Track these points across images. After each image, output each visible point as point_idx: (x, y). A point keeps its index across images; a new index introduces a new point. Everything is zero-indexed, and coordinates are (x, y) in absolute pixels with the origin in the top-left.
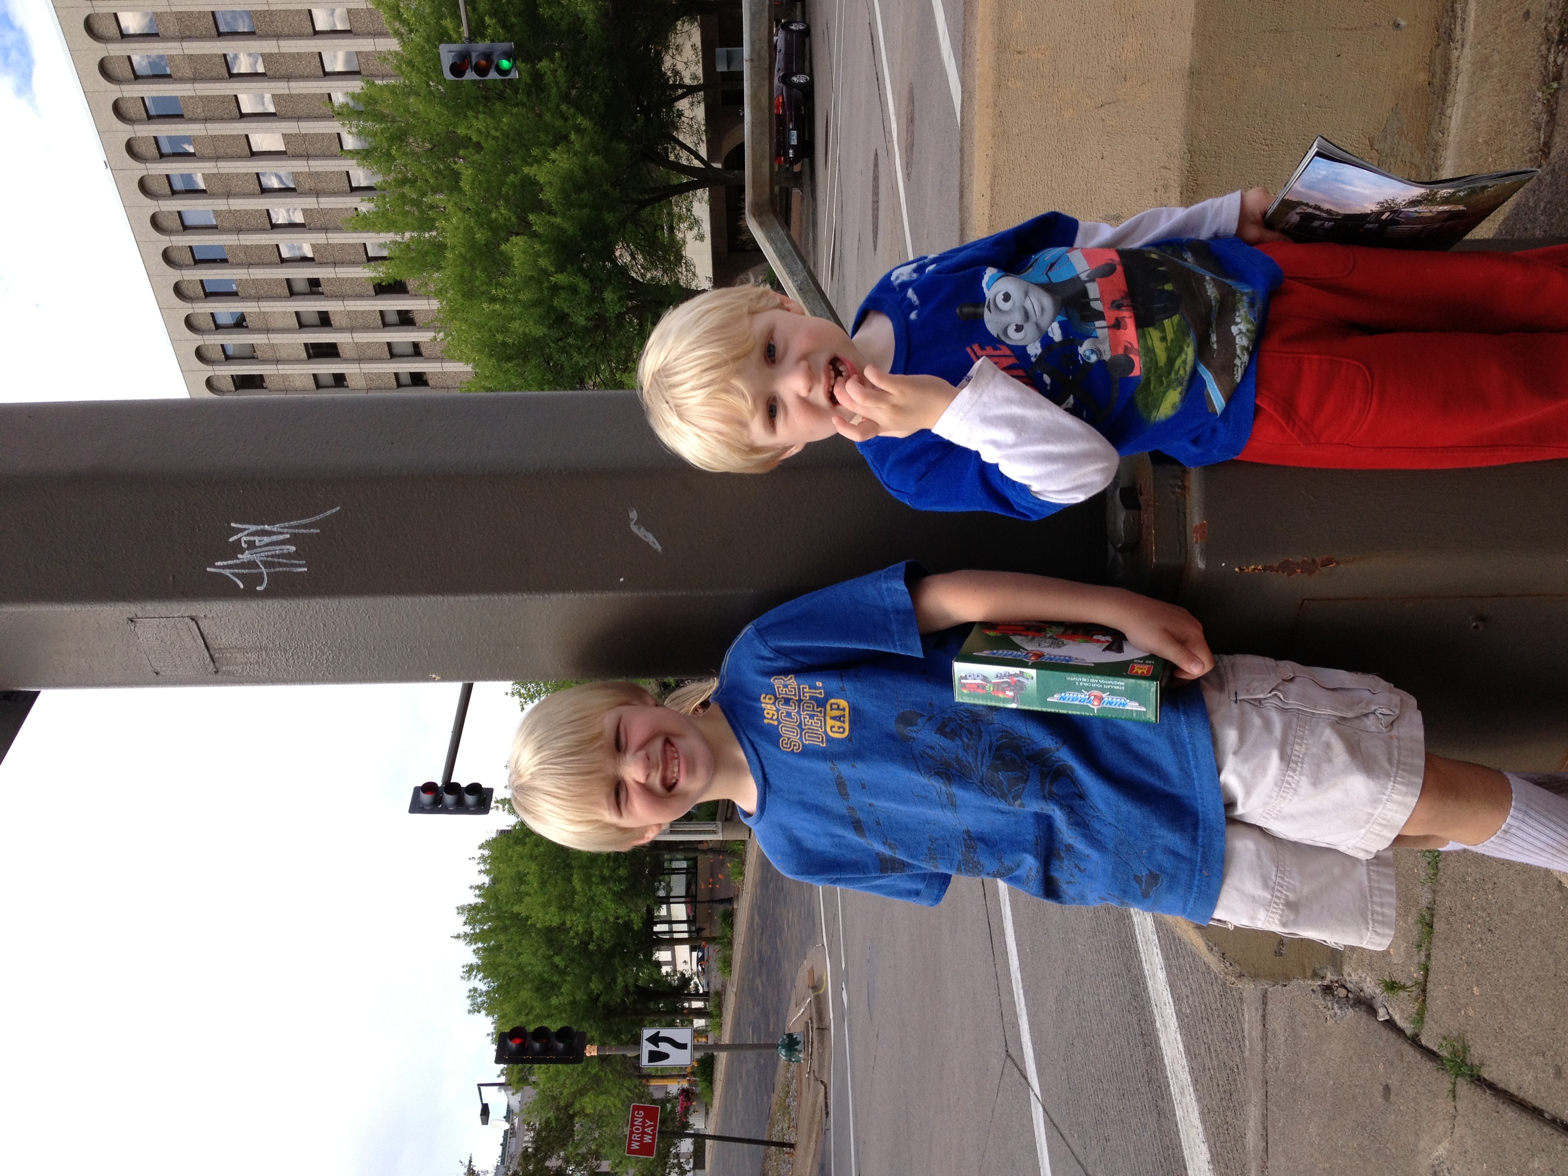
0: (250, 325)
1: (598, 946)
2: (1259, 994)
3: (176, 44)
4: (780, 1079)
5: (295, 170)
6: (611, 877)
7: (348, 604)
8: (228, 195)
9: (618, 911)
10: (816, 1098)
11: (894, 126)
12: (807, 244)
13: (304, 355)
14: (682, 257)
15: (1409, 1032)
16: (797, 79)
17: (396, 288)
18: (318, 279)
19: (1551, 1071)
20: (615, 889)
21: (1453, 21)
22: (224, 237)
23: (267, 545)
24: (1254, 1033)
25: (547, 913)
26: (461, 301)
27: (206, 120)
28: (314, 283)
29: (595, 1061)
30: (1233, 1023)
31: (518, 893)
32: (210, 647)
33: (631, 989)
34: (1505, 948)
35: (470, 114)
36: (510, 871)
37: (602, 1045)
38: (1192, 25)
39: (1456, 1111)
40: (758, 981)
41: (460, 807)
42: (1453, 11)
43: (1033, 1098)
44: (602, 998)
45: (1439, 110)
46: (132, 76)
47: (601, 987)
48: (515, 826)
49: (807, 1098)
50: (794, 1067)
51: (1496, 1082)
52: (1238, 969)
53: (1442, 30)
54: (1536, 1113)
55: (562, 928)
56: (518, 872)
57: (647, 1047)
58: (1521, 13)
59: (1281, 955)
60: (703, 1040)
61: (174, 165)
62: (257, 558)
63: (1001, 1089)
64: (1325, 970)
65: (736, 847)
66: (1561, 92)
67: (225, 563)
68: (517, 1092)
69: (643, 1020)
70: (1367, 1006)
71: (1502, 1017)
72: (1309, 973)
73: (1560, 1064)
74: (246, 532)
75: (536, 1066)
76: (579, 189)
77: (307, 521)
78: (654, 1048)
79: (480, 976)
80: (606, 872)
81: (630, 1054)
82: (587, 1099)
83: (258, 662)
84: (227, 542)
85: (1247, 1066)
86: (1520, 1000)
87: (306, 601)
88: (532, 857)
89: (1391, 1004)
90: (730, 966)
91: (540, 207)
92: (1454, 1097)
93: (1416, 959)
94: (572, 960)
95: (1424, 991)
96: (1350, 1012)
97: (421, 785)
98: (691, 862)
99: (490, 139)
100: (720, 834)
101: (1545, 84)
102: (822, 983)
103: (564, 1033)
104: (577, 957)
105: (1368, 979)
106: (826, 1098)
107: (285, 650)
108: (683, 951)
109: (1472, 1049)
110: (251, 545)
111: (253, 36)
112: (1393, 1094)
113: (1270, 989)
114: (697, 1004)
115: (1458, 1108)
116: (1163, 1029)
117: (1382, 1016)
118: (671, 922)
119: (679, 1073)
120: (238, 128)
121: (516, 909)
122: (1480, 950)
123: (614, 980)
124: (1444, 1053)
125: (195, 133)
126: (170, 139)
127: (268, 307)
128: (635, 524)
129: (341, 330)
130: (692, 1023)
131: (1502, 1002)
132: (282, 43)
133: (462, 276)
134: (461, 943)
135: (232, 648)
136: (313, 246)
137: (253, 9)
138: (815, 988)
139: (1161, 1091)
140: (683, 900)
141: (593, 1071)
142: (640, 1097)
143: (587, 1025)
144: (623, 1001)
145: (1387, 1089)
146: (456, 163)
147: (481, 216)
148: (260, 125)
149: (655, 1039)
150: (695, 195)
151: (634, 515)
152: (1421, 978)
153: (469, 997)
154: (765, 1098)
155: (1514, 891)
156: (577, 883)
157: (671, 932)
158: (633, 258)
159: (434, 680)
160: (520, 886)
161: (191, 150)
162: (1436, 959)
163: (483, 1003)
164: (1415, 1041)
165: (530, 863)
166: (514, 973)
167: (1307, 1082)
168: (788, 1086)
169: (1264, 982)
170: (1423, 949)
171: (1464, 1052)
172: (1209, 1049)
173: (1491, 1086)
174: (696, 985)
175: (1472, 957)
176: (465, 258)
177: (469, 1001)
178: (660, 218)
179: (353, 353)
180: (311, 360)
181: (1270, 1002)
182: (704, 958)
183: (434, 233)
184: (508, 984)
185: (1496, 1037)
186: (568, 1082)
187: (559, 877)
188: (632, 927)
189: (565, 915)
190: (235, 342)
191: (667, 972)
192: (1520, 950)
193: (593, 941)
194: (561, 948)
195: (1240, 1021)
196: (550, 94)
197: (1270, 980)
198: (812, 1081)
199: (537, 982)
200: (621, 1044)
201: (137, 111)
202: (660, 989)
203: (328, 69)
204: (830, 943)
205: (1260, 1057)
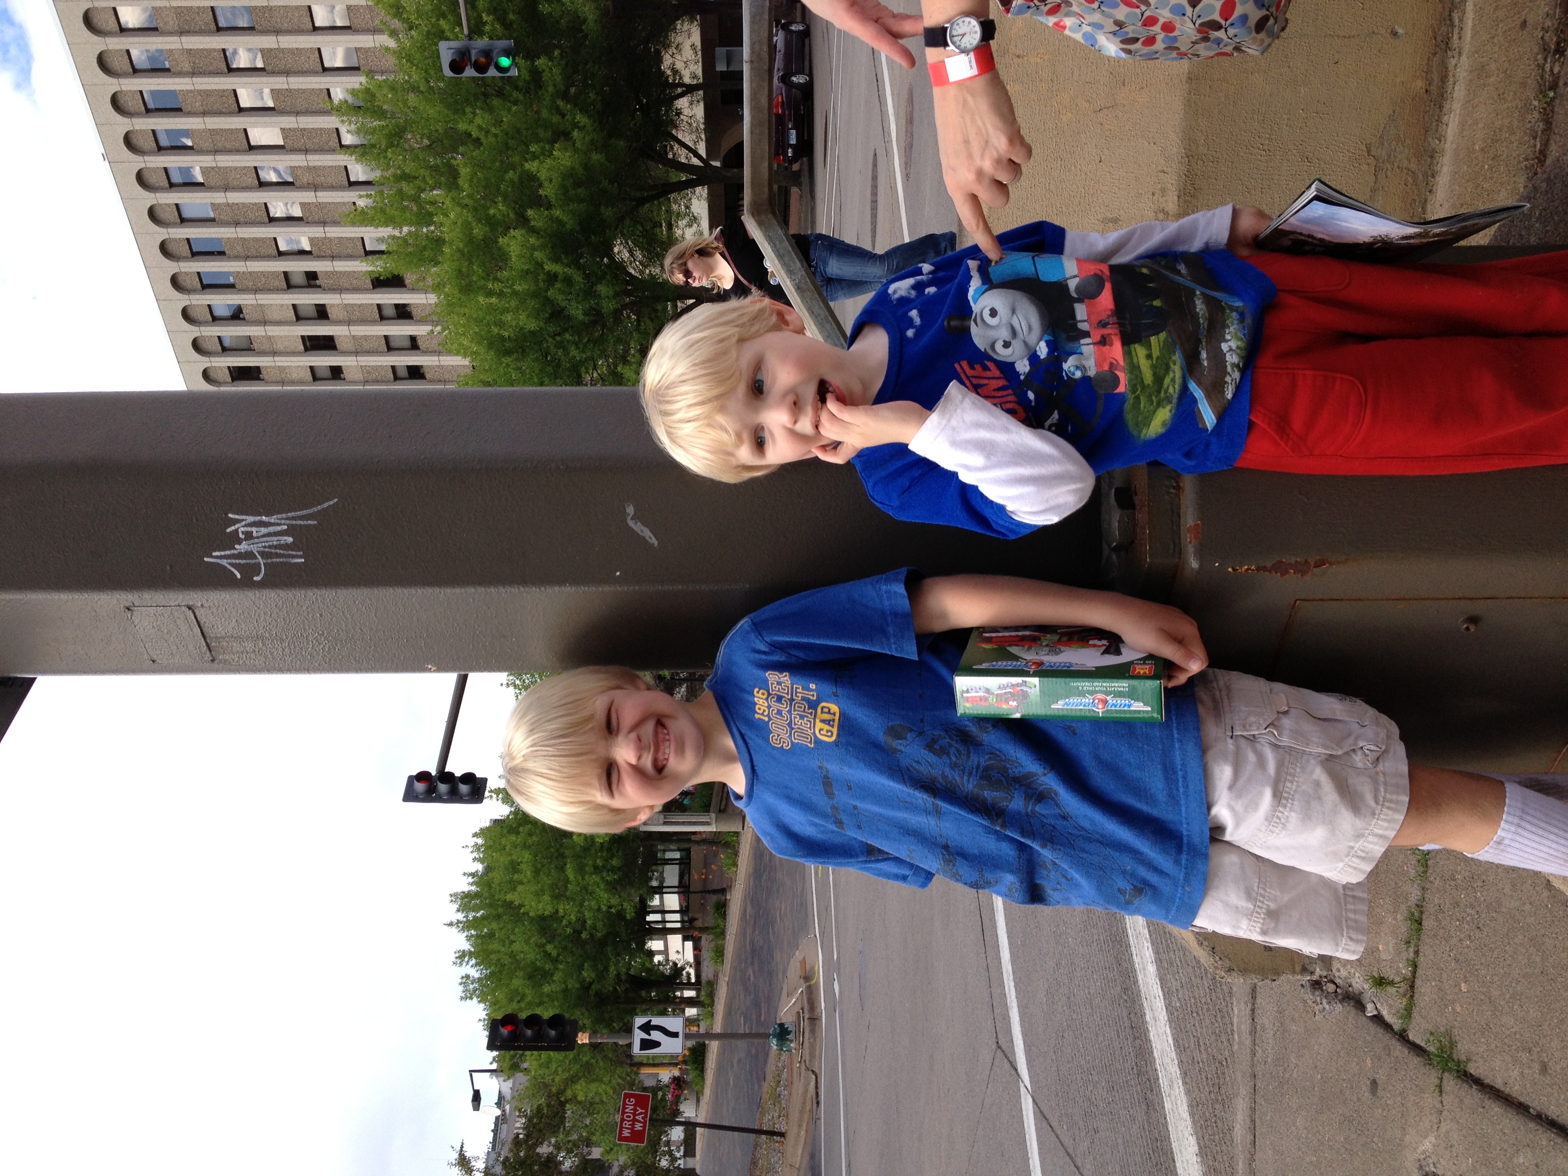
0: (247, 317)
1: (591, 935)
2: (1248, 989)
3: (175, 39)
4: (771, 1069)
5: (293, 164)
6: (604, 867)
7: (346, 596)
8: (226, 188)
9: (611, 900)
10: (806, 1087)
11: (893, 126)
13: (301, 347)
15: (1396, 1027)
16: (797, 79)
17: (394, 282)
18: (315, 272)
19: (1537, 1067)
20: (608, 878)
21: (1450, 30)
22: (222, 230)
23: (264, 536)
24: (1243, 1027)
25: (539, 902)
26: (459, 296)
27: (204, 114)
28: (312, 276)
29: (586, 1049)
30: (1223, 1017)
31: (511, 881)
32: (207, 635)
33: (624, 977)
34: (1493, 946)
35: (469, 109)
36: (504, 860)
37: (594, 1033)
39: (1443, 1106)
41: (454, 797)
42: (1450, 20)
43: (1023, 1090)
44: (593, 987)
45: (1436, 118)
46: (131, 70)
47: (593, 975)
48: (508, 816)
49: (798, 1088)
50: (784, 1056)
51: (1482, 1077)
52: (1227, 964)
53: (1439, 39)
54: (1521, 1108)
55: (555, 916)
56: (512, 862)
57: (639, 1035)
58: (1518, 22)
60: (694, 1029)
61: (172, 158)
62: (255, 549)
63: (991, 1080)
64: (1314, 965)
65: (729, 839)
66: (1557, 101)
67: (223, 553)
68: (509, 1078)
69: (635, 1009)
70: (1356, 1001)
71: (1489, 1013)
72: (1298, 968)
73: (1546, 1060)
74: (243, 523)
75: (528, 1053)
76: (578, 185)
77: (304, 512)
78: (646, 1036)
79: (473, 961)
80: (599, 862)
81: (621, 1042)
82: (578, 1086)
83: (254, 651)
84: (226, 533)
85: (1236, 1060)
86: (1508, 996)
87: (303, 592)
88: (526, 846)
89: (1379, 1000)
90: (723, 955)
91: (539, 202)
92: (1441, 1092)
93: (1404, 955)
94: (565, 948)
95: (1412, 987)
96: (1339, 1007)
97: (415, 773)
98: (684, 853)
99: (489, 136)
100: (714, 826)
101: (1541, 92)
102: (814, 972)
103: (556, 1021)
104: (570, 945)
105: (1357, 975)
106: (817, 1087)
107: (281, 639)
108: (675, 941)
109: (1459, 1045)
110: (249, 536)
111: (253, 32)
112: (1380, 1088)
113: (1259, 984)
114: (689, 994)
115: (1445, 1103)
116: (1153, 1022)
117: (1370, 1011)
118: (663, 912)
119: (671, 1062)
120: (236, 122)
121: (509, 897)
122: (1468, 947)
123: (606, 969)
124: (1431, 1049)
125: (194, 127)
126: (168, 132)
127: (265, 299)
128: (632, 519)
129: (338, 323)
130: (683, 1011)
131: (1490, 998)
132: (281, 38)
133: (460, 271)
134: (454, 930)
135: (228, 637)
136: (311, 240)
137: (253, 5)
138: (807, 978)
139: (1150, 1084)
140: (676, 890)
141: (585, 1059)
142: (632, 1085)
143: (578, 1013)
144: (615, 989)
145: (1374, 1083)
146: (454, 159)
147: (479, 211)
148: (259, 119)
149: (647, 1028)
150: (693, 193)
151: (630, 510)
152: (1410, 974)
153: (461, 984)
154: (756, 1087)
155: (1503, 889)
156: (570, 872)
157: (664, 921)
158: (632, 254)
159: (430, 670)
160: (513, 874)
161: (189, 143)
162: (1424, 955)
163: (475, 990)
164: (1402, 1036)
165: (523, 852)
166: (506, 960)
167: (1294, 1075)
168: (779, 1075)
169: (1253, 976)
170: (1412, 946)
171: (1451, 1048)
172: (1199, 1043)
173: (1478, 1082)
174: (689, 974)
175: (1461, 953)
176: (463, 254)
177: (461, 988)
178: (659, 215)
179: (350, 346)
180: (308, 353)
181: (1259, 996)
182: (697, 948)
183: (432, 228)
184: (500, 972)
185: (1483, 1033)
186: (560, 1069)
187: (553, 866)
188: (625, 917)
189: (558, 903)
190: (231, 334)
191: (659, 962)
192: (1507, 948)
193: (586, 930)
194: (554, 937)
195: (1229, 1015)
196: (547, 91)
197: (1259, 974)
198: (803, 1071)
199: (529, 970)
200: (613, 1031)
201: (135, 104)
202: (653, 978)
203: (327, 64)
204: (822, 934)
205: (1249, 1051)
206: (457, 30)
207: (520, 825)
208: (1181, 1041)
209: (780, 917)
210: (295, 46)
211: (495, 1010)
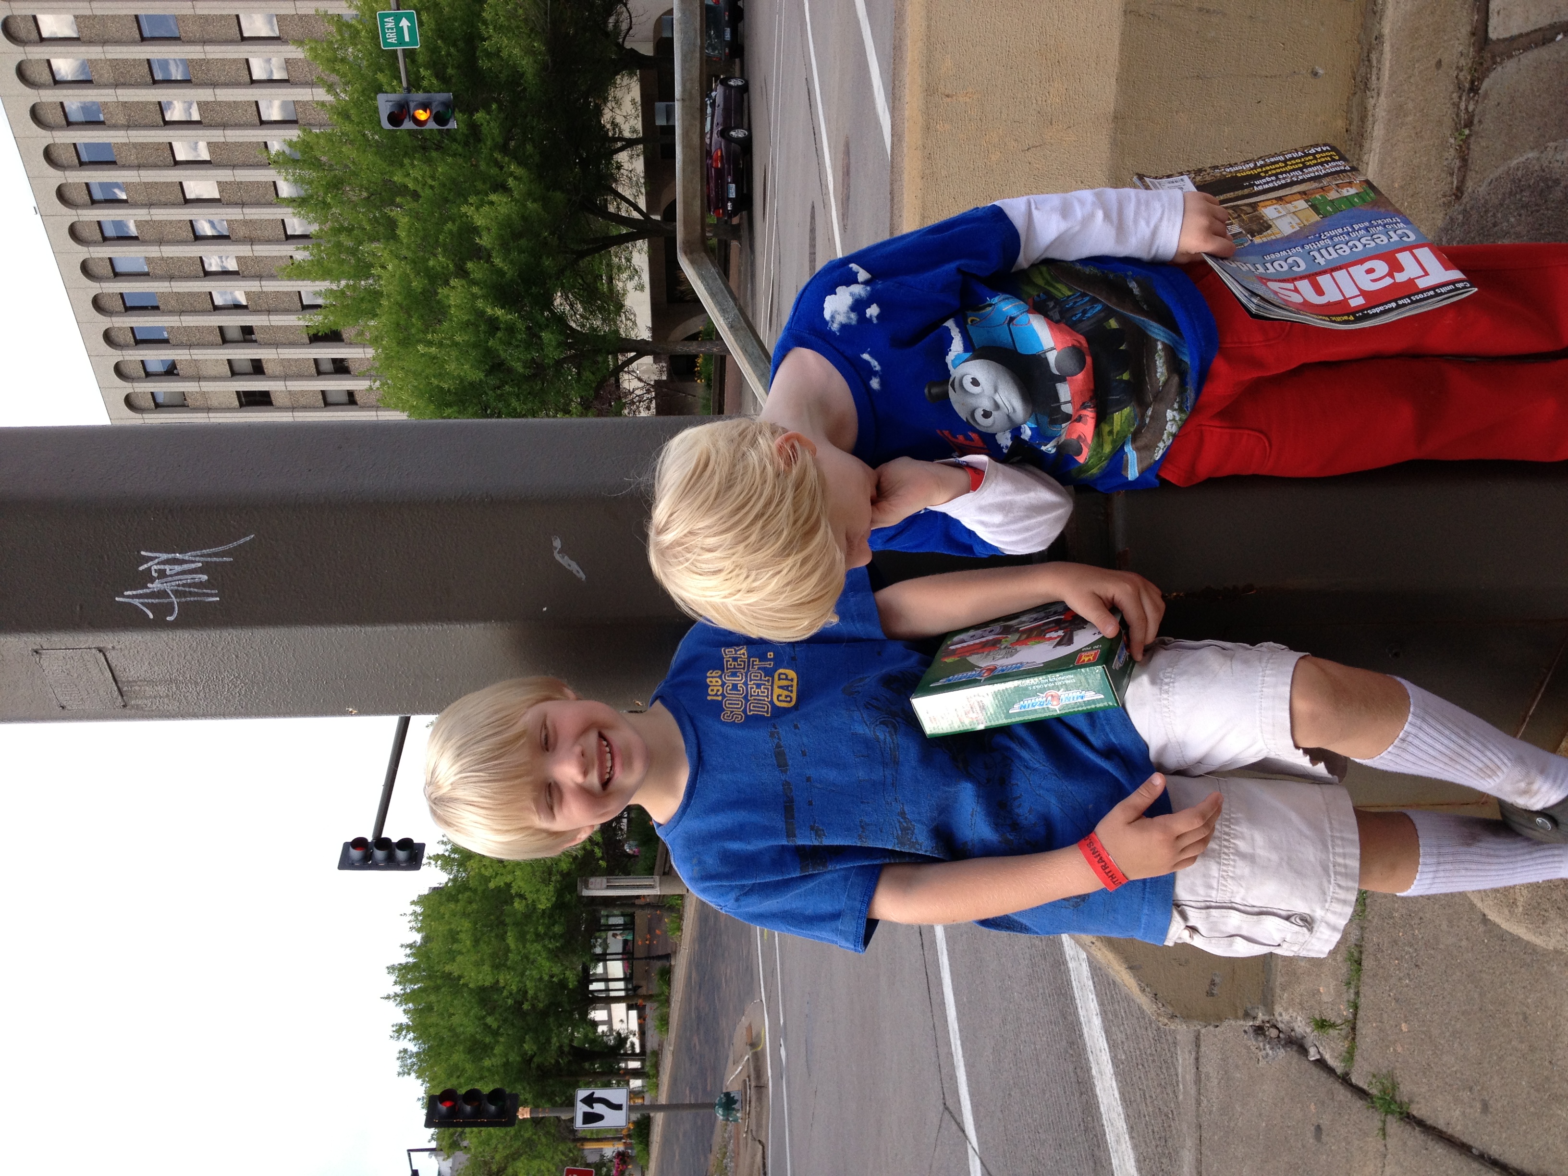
0: (181, 373)
1: (533, 1006)
2: (1191, 1037)
3: (111, 91)
4: (717, 1139)
5: (229, 217)
6: (545, 934)
7: (261, 635)
8: (161, 242)
9: (553, 969)
10: (754, 1156)
11: (830, 178)
12: (745, 295)
13: (236, 403)
14: (622, 306)
15: (1339, 1071)
16: (736, 134)
17: (333, 337)
18: (251, 327)
19: (1478, 1105)
20: (550, 946)
21: (1368, 70)
22: (156, 284)
23: (178, 574)
24: (1188, 1076)
25: (480, 973)
26: (397, 349)
27: (139, 167)
28: (247, 331)
29: (528, 1124)
30: (1168, 1068)
31: (450, 951)
32: (118, 679)
33: (566, 1049)
34: (1431, 984)
35: (406, 161)
36: (442, 929)
37: (535, 1108)
38: (1116, 70)
39: (1387, 1149)
40: (696, 1040)
41: (391, 863)
42: (1369, 61)
43: (970, 1151)
44: (535, 1060)
45: (1357, 157)
46: (64, 122)
47: (535, 1048)
48: (447, 883)
49: (745, 1160)
50: (731, 1127)
51: (1425, 1118)
52: (1170, 1010)
53: (1358, 79)
54: (1464, 1148)
55: (495, 987)
56: (451, 930)
57: (581, 1108)
58: (1433, 62)
59: (1212, 995)
60: (639, 1101)
61: (106, 212)
62: (167, 587)
63: (939, 1142)
64: (1256, 1010)
65: (674, 902)
66: (1472, 139)
67: (135, 593)
68: (449, 1157)
69: (578, 1082)
70: (1299, 1046)
71: (1430, 1052)
72: (1240, 1013)
73: (1487, 1098)
74: (156, 561)
75: (467, 1130)
76: (517, 236)
77: (221, 549)
78: (588, 1109)
79: (411, 1035)
80: (541, 929)
81: (564, 1117)
82: (519, 1164)
83: (167, 696)
84: (138, 571)
85: (1182, 1110)
86: (1448, 1034)
87: (218, 632)
88: (465, 915)
89: (1321, 1044)
90: (668, 1023)
91: (479, 254)
92: (1384, 1135)
93: (1345, 997)
94: (505, 1020)
95: (1354, 1029)
96: (1282, 1053)
97: (350, 840)
98: (627, 919)
99: (427, 188)
100: (658, 889)
101: (1457, 130)
102: (761, 1039)
103: (496, 1096)
104: (511, 1017)
105: (1299, 1018)
106: (764, 1158)
107: (196, 683)
108: (619, 1010)
109: (1401, 1086)
110: (162, 574)
111: (190, 85)
112: (1324, 1133)
113: (1203, 1031)
114: (634, 1065)
115: (1389, 1146)
116: (1099, 1076)
117: (1313, 1055)
118: (607, 980)
119: (614, 1135)
120: (172, 176)
121: (448, 968)
122: (1407, 986)
123: (548, 1041)
124: (1374, 1091)
125: (129, 180)
126: (102, 185)
127: (199, 354)
128: (559, 553)
129: (274, 378)
130: (628, 1084)
131: (1430, 1038)
132: (218, 91)
133: (398, 325)
134: (391, 1003)
135: (141, 681)
136: (247, 294)
137: (190, 58)
138: (753, 1045)
139: (1098, 1141)
140: (620, 957)
141: (527, 1135)
142: (574, 1161)
143: (520, 1087)
144: (557, 1062)
145: (1318, 1128)
146: (391, 210)
147: (419, 265)
148: (195, 172)
149: (590, 1101)
150: (634, 246)
151: (557, 543)
152: (1351, 1016)
153: (398, 1059)
154: (702, 1160)
155: (1440, 926)
156: (511, 940)
157: (608, 990)
158: (572, 306)
159: (350, 714)
160: (452, 944)
161: (124, 196)
162: (1365, 996)
163: (413, 1064)
164: (1345, 1080)
165: (463, 920)
166: (446, 1034)
167: (1240, 1124)
168: (726, 1147)
169: (1196, 1022)
170: (1353, 987)
171: (1393, 1089)
172: (1145, 1095)
173: (1420, 1123)
174: (633, 1044)
175: (1400, 993)
176: (401, 306)
177: (399, 1063)
178: (599, 268)
179: (287, 402)
180: (243, 409)
181: (1202, 1044)
182: (641, 1017)
183: (371, 281)
184: (439, 1046)
185: (1424, 1073)
186: (500, 1146)
187: (493, 934)
188: (568, 986)
189: (498, 974)
190: (165, 390)
191: (603, 1032)
192: (1446, 986)
193: (527, 1000)
194: (495, 1008)
195: (1174, 1065)
196: (485, 144)
197: (1202, 1020)
198: (749, 1141)
199: (468, 1044)
200: (554, 1105)
201: (69, 157)
202: (597, 1049)
203: (264, 118)
204: (768, 998)
205: (1193, 1101)
206: (395, 83)
207: (459, 892)
208: (1127, 1095)
209: (726, 981)
210: (232, 99)
211: (434, 1087)
